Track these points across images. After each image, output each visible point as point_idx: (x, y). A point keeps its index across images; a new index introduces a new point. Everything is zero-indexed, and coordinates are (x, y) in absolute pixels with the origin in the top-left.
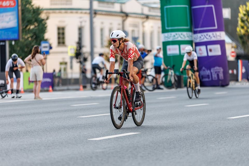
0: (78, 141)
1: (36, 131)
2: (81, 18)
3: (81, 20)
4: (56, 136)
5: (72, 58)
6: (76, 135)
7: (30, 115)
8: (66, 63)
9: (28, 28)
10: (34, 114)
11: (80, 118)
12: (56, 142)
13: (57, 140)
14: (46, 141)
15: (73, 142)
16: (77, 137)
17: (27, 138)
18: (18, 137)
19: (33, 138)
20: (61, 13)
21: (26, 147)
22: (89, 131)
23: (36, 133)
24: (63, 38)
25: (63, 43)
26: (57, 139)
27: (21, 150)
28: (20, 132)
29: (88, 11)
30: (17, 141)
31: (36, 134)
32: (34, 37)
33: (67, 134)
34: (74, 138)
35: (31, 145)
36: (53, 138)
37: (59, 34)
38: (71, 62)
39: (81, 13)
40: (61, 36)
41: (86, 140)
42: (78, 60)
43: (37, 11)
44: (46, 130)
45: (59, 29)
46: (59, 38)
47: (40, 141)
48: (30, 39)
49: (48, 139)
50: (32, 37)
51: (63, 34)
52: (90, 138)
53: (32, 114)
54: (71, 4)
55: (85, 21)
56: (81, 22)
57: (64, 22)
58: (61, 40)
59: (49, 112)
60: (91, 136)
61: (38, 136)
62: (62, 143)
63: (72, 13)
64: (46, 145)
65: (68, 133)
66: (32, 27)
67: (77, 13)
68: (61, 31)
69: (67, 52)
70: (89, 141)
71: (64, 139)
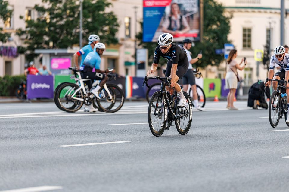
0: (271, 159)
1: (222, 145)
2: (270, 18)
3: (271, 21)
4: (246, 152)
5: (258, 63)
6: (268, 152)
7: (213, 126)
8: (251, 69)
9: (210, 27)
10: (218, 125)
11: (271, 132)
12: (246, 159)
13: (247, 157)
14: (235, 157)
15: (265, 159)
16: (270, 153)
17: (212, 153)
18: (202, 151)
19: (219, 153)
20: (247, 12)
21: (212, 163)
22: (283, 147)
23: (223, 147)
24: (250, 41)
25: (249, 46)
26: (247, 155)
27: (207, 166)
28: (204, 145)
29: (279, 11)
30: (201, 155)
31: (223, 149)
32: (216, 38)
33: (257, 150)
34: (267, 155)
35: (217, 161)
36: (242, 154)
37: (244, 35)
38: (258, 68)
39: (271, 12)
40: (247, 38)
41: (280, 157)
42: (266, 66)
43: (220, 9)
44: (233, 145)
45: (244, 30)
46: (244, 41)
47: (228, 157)
48: (211, 41)
49: (237, 155)
50: (213, 38)
51: (249, 36)
52: (284, 156)
53: (216, 125)
54: (259, 3)
55: (275, 22)
56: (270, 23)
57: (251, 22)
58: (247, 43)
59: (236, 125)
60: (285, 153)
61: (225, 151)
62: (253, 161)
63: (260, 12)
64: (235, 162)
65: (258, 148)
66: (214, 27)
67: (266, 12)
68: (247, 33)
69: (253, 57)
70: (284, 159)
71: (254, 156)
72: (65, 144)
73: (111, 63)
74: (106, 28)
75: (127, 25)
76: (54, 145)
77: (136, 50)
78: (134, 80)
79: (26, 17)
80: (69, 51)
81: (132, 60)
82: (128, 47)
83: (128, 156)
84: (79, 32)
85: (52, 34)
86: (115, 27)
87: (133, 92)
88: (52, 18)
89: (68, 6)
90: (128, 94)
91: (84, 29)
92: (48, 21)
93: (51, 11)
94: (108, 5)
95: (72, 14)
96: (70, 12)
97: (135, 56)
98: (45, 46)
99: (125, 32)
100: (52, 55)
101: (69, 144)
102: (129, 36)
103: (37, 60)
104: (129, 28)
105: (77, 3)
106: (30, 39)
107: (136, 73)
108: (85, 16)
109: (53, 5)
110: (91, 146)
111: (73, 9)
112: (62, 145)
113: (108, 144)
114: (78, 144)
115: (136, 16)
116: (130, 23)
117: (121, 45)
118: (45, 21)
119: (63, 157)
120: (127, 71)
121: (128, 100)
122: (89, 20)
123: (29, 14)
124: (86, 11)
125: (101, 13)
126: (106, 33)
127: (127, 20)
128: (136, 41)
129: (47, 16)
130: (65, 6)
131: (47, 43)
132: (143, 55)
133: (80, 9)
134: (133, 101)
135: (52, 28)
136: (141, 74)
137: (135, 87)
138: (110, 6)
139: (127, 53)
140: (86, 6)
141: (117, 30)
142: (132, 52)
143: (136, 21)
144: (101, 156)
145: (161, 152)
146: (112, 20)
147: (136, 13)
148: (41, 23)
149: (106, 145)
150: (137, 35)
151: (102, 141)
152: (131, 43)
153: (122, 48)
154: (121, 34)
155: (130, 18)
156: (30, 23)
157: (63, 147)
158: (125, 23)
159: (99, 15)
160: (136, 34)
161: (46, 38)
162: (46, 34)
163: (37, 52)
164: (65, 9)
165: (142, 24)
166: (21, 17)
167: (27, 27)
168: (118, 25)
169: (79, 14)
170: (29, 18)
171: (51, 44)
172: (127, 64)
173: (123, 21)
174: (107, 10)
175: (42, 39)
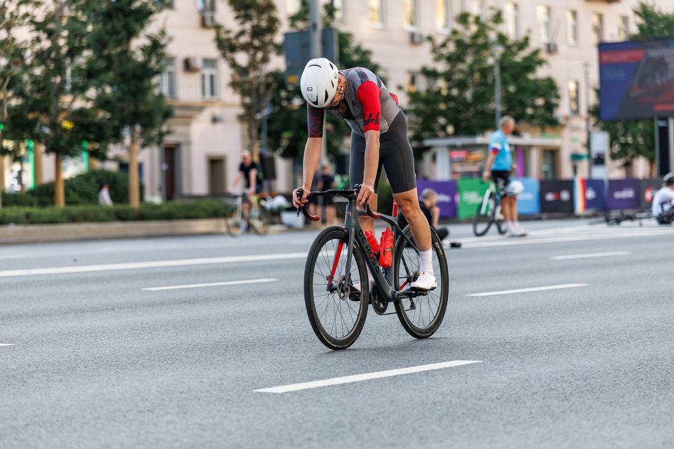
72: (481, 291)
73: (549, 157)
74: (540, 102)
75: (573, 95)
76: (464, 294)
77: (589, 134)
78: (589, 183)
79: (407, 87)
80: (479, 140)
81: (583, 151)
82: (576, 129)
83: (585, 308)
84: (494, 110)
85: (451, 114)
86: (554, 100)
87: (588, 203)
88: (449, 88)
89: (476, 67)
90: (579, 207)
91: (502, 104)
92: (444, 92)
93: (448, 76)
94: (540, 63)
95: (483, 80)
96: (481, 78)
97: (588, 145)
98: (441, 134)
99: (570, 105)
100: (452, 148)
101: (489, 291)
102: (576, 112)
103: (427, 157)
104: (576, 100)
105: (491, 61)
106: (416, 123)
107: (590, 171)
108: (505, 84)
109: (452, 67)
110: (523, 294)
111: (485, 72)
112: (477, 293)
113: (552, 290)
114: (503, 290)
115: (587, 79)
116: (577, 91)
117: (563, 126)
118: (439, 92)
119: (481, 312)
120: (575, 169)
121: (578, 217)
122: (512, 89)
123: (413, 81)
124: (507, 76)
125: (531, 76)
126: (540, 112)
127: (572, 86)
128: (587, 120)
129: (441, 84)
130: (471, 67)
131: (444, 128)
132: (601, 142)
133: (497, 71)
134: (587, 217)
135: (452, 104)
136: (599, 173)
137: (591, 194)
138: (544, 66)
139: (573, 140)
140: (504, 65)
141: (557, 106)
142: (582, 137)
143: (588, 85)
144: (541, 308)
145: (638, 301)
146: (550, 88)
147: (586, 74)
148: (432, 97)
149: (548, 291)
150: (591, 109)
151: (540, 286)
152: (580, 122)
153: (566, 133)
154: (563, 110)
155: (577, 84)
156: (414, 97)
157: (478, 297)
158: (569, 92)
159: (528, 80)
160: (589, 107)
161: (442, 121)
162: (443, 114)
163: (428, 143)
164: (471, 71)
165: (599, 93)
166: (400, 88)
167: (410, 103)
168: (558, 97)
169: (494, 80)
170: (413, 89)
171: (450, 129)
172: (576, 157)
173: (567, 88)
174: (541, 73)
175: (436, 122)
